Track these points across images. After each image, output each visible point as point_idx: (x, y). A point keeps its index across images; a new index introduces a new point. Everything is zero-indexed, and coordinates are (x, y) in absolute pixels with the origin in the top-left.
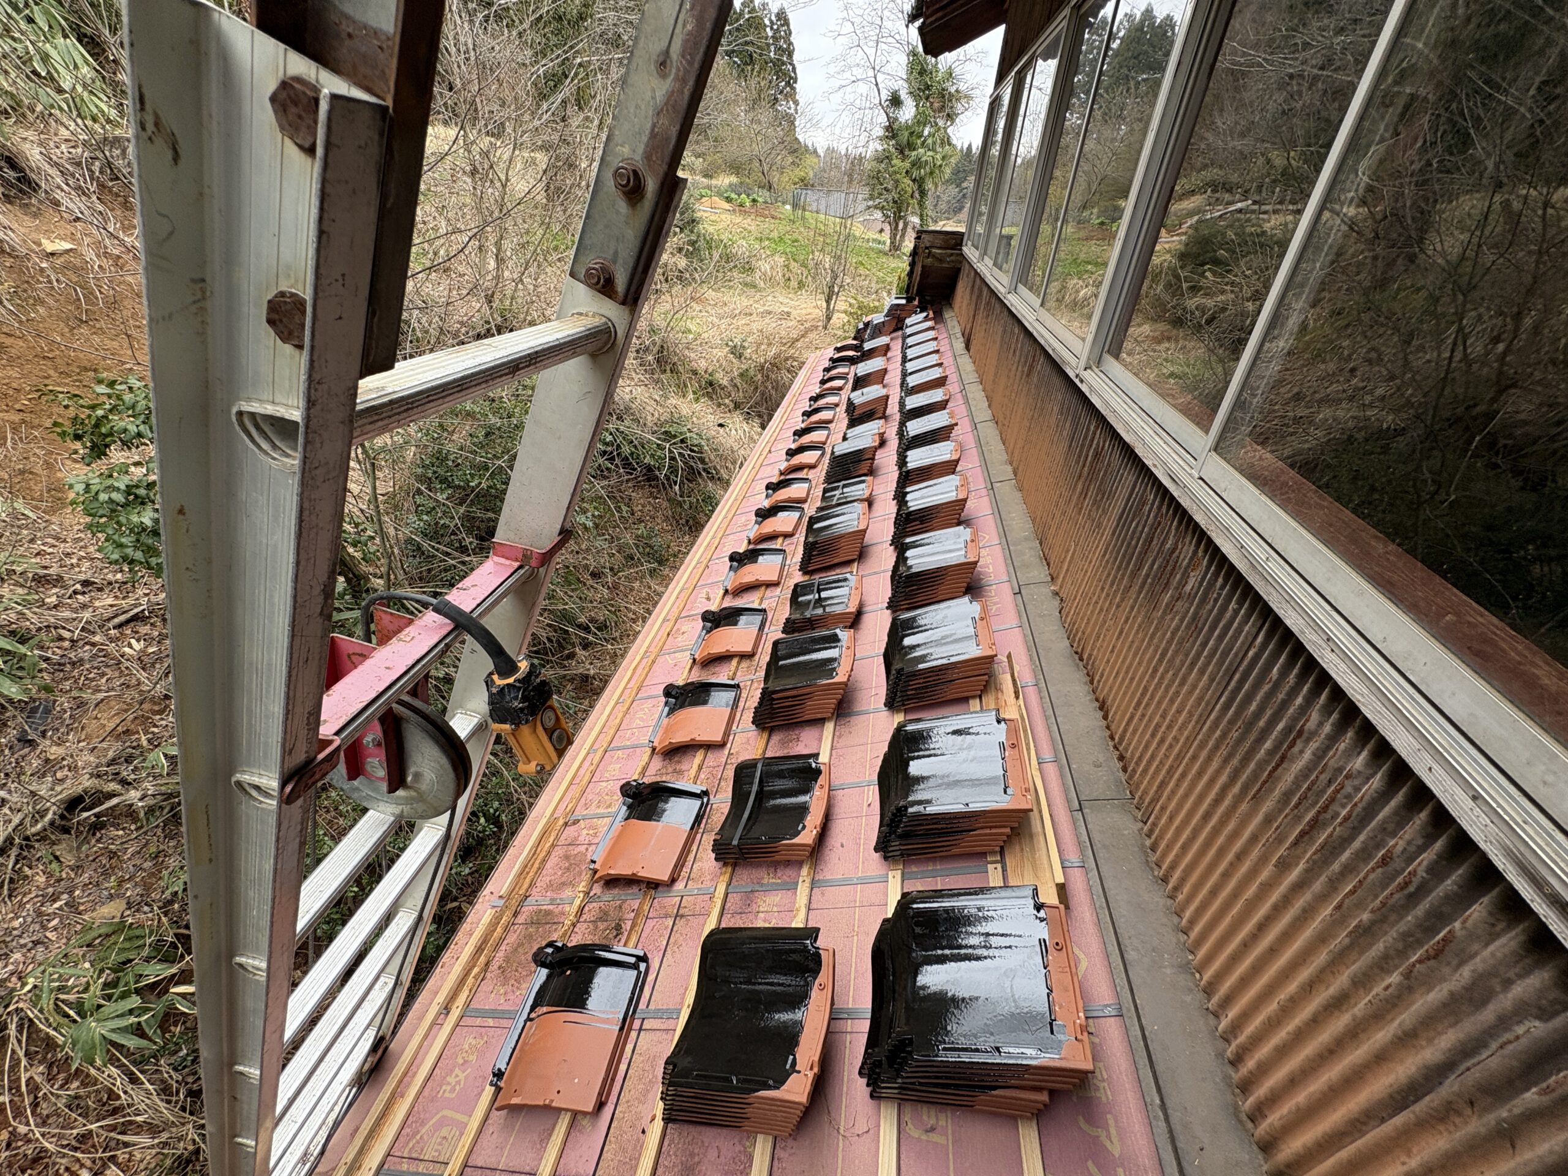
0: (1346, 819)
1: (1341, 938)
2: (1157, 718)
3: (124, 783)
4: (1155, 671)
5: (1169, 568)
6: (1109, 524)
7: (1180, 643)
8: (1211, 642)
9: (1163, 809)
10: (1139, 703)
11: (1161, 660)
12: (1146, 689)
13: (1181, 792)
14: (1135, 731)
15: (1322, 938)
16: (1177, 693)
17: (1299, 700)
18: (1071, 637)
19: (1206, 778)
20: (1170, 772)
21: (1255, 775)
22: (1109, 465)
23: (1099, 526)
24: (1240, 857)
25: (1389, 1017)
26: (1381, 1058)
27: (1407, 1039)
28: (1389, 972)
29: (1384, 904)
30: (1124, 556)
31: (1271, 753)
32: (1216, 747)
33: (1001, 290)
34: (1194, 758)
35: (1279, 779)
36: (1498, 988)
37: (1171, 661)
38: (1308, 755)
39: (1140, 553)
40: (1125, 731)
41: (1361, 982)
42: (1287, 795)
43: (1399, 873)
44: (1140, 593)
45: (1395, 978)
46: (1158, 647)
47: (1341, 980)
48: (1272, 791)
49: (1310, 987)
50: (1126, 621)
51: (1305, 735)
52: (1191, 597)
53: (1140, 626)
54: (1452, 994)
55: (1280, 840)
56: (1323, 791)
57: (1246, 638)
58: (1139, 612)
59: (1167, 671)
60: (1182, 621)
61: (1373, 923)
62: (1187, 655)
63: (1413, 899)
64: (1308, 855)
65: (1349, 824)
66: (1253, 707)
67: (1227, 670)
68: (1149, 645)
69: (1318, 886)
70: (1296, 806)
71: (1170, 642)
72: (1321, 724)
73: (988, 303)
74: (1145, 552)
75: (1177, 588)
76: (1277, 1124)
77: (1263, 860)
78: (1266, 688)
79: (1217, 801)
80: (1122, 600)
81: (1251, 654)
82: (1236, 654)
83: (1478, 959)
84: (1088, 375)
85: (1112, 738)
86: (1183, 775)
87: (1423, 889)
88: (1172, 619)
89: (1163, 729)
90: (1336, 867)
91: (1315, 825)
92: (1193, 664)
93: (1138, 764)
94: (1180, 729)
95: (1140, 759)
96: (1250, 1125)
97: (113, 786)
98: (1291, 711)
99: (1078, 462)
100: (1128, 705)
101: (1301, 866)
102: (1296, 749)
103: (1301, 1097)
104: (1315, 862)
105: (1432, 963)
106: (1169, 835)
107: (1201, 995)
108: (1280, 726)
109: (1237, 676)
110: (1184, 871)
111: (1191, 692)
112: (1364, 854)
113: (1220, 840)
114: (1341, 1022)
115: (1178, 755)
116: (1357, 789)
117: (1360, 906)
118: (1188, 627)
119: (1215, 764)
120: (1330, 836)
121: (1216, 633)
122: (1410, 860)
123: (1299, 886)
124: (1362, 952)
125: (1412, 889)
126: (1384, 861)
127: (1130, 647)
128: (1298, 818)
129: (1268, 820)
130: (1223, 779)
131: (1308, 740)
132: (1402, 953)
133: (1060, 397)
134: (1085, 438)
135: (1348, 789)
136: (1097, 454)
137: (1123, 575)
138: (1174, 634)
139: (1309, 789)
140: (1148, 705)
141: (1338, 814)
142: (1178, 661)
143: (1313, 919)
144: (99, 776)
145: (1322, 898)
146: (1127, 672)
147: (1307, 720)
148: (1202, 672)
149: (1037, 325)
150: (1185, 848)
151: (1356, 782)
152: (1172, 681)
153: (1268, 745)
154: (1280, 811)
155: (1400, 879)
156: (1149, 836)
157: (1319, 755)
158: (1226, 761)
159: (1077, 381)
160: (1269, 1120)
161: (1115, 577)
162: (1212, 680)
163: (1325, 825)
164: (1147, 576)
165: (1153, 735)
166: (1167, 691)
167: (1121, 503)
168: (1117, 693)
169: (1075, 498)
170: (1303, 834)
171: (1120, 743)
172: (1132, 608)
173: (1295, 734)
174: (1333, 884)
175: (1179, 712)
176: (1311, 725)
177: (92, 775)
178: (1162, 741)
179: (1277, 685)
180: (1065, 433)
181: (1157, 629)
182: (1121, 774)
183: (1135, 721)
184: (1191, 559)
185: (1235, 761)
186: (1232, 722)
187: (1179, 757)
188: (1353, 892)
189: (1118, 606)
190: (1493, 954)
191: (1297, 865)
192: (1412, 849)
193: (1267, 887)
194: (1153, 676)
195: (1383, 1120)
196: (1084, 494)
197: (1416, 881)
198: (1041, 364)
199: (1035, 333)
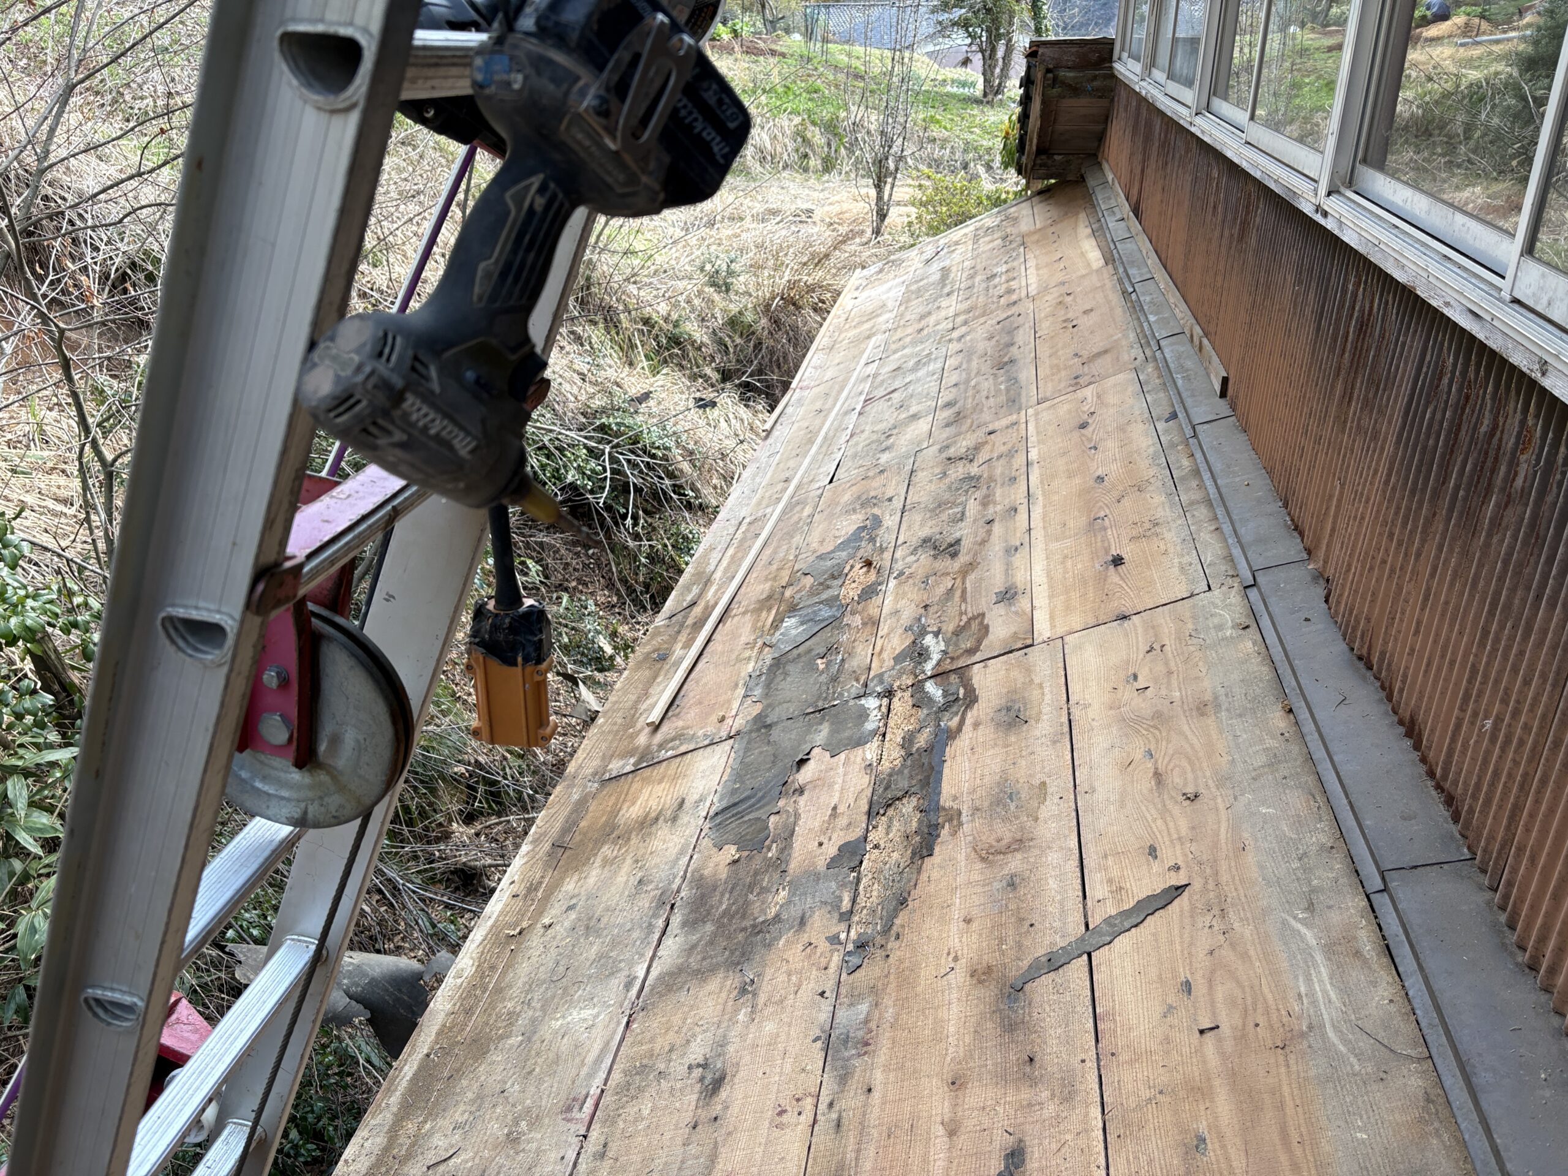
2: (1496, 709)
4: (1486, 633)
5: (1489, 464)
6: (1390, 428)
7: (1518, 573)
9: (1521, 850)
10: (1466, 697)
11: (1492, 613)
12: (1474, 672)
13: (1543, 809)
14: (1466, 744)
16: (1521, 653)
18: (1348, 633)
22: (1382, 336)
23: (1375, 437)
30: (1418, 470)
33: (1182, 114)
37: (1508, 606)
39: (1443, 456)
40: (1450, 752)
44: (1449, 519)
46: (1485, 593)
50: (1432, 575)
52: (1525, 493)
53: (1455, 572)
58: (1451, 550)
59: (1502, 627)
60: (1515, 538)
62: (1529, 588)
68: (1472, 596)
71: (1501, 579)
73: (1164, 144)
74: (1450, 450)
75: (1503, 490)
80: (1423, 541)
84: (1333, 203)
85: (1432, 774)
86: (1544, 782)
88: (1502, 540)
92: (1538, 598)
93: (1474, 797)
94: (1532, 708)
95: (1478, 786)
99: (1332, 350)
100: (1450, 712)
111: (1540, 644)
115: (1534, 748)
118: (1525, 543)
127: (1443, 615)
133: (1295, 255)
134: (1342, 302)
136: (1362, 322)
137: (1421, 502)
138: (1506, 563)
142: (1516, 603)
146: (1443, 656)
149: (1249, 153)
152: (1512, 638)
156: (1503, 908)
159: (1318, 218)
161: (1409, 509)
164: (1457, 488)
165: (1493, 737)
166: (1505, 658)
167: (1406, 388)
168: (1431, 698)
169: (1333, 410)
171: (1445, 776)
172: (1440, 549)
175: (1527, 683)
180: (1308, 311)
181: (1481, 565)
182: (1452, 826)
184: (1518, 435)
187: (1536, 753)
189: (1418, 555)
194: (1482, 644)
196: (1348, 396)
198: (1261, 214)
199: (1244, 165)
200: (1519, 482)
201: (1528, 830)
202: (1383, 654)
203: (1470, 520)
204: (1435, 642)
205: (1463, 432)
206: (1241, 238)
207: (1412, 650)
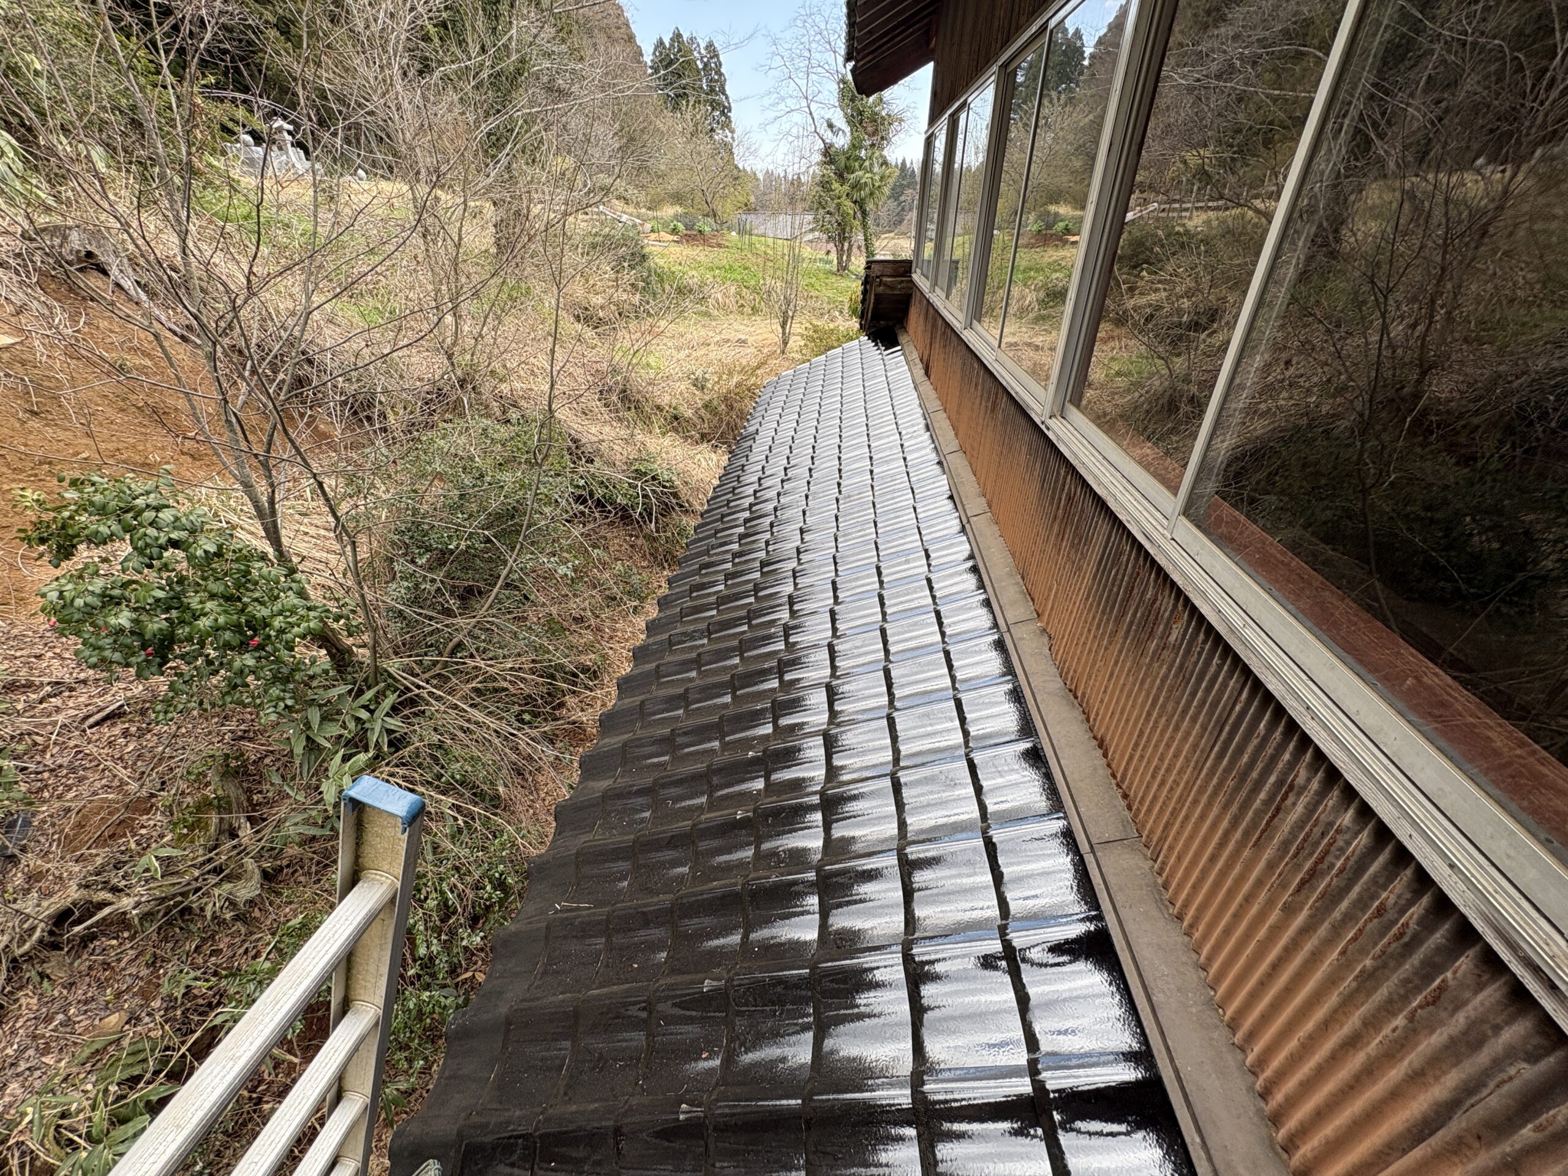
0: (1341, 871)
1: (1348, 982)
2: (1155, 762)
3: (115, 890)
4: (1149, 714)
5: (1152, 617)
6: (1090, 567)
7: (1170, 691)
8: (1200, 694)
9: (1171, 848)
10: (1137, 744)
11: (1153, 705)
12: (1141, 733)
13: (1186, 834)
14: (1136, 770)
15: (1332, 981)
16: (1172, 738)
17: (1287, 756)
18: (1063, 674)
19: (1208, 822)
20: (1174, 813)
21: (1254, 824)
22: (1082, 510)
23: (1080, 569)
24: (1248, 899)
25: (1399, 1056)
26: (1395, 1095)
27: (1417, 1078)
28: (1395, 1015)
29: (1383, 952)
30: (1107, 601)
31: (1267, 803)
32: (1215, 794)
33: (957, 326)
34: (1196, 802)
35: (1277, 828)
36: (1490, 1033)
37: (1164, 706)
38: (1300, 808)
39: (1123, 600)
40: (1126, 770)
41: (1372, 1023)
42: (1286, 845)
43: (1394, 922)
44: (1126, 638)
45: (1400, 1021)
46: (1149, 692)
47: (1353, 1022)
48: (1272, 838)
49: (1326, 1025)
50: (1116, 665)
51: (1296, 789)
52: (1176, 648)
53: (1130, 671)
54: (1451, 1038)
55: (1284, 886)
56: (1318, 843)
57: (1232, 692)
58: (1127, 656)
59: (1160, 716)
60: (1169, 670)
61: (1376, 969)
62: (1178, 703)
63: (1410, 948)
64: (1311, 902)
65: (1345, 875)
66: (1245, 758)
67: (1217, 721)
68: (1140, 689)
69: (1323, 931)
70: (1296, 855)
71: (1160, 689)
72: (1309, 780)
73: (944, 333)
74: (1127, 599)
75: (1162, 638)
76: (1309, 1155)
77: (1270, 903)
78: (1255, 742)
79: (1222, 844)
80: (1110, 643)
81: (1238, 708)
82: (1224, 708)
83: (1470, 1007)
84: (1051, 423)
85: (1114, 776)
86: (1187, 818)
87: (1416, 941)
88: (1160, 667)
89: (1162, 772)
90: (1337, 914)
91: (1313, 875)
92: (1185, 712)
94: (1179, 773)
96: (1285, 1156)
97: (105, 895)
98: (1280, 765)
99: (1051, 504)
100: (1126, 746)
101: (1305, 912)
102: (1289, 802)
103: (1329, 1130)
104: (1317, 909)
105: (1431, 1008)
106: (1179, 875)
107: (1226, 1031)
108: (1272, 779)
109: (1227, 728)
110: (1197, 910)
111: (1185, 738)
112: (1361, 904)
113: (1229, 882)
114: (1357, 1060)
115: (1180, 797)
116: (1348, 843)
117: (1363, 952)
118: (1176, 676)
119: (1215, 810)
120: (1329, 885)
121: (1204, 685)
122: (1402, 912)
123: (1306, 930)
124: (1369, 995)
125: (1406, 939)
126: (1380, 912)
127: (1122, 690)
128: (1298, 867)
129: (1271, 866)
130: (1225, 824)
131: (1299, 794)
132: (1405, 999)
133: (1027, 438)
134: (1057, 481)
135: (1340, 843)
136: (1070, 499)
137: (1108, 620)
138: (1163, 681)
139: (1304, 840)
140: (1145, 747)
141: (1332, 865)
142: (1169, 708)
143: (1322, 962)
144: (87, 887)
145: (1329, 942)
146: (1122, 713)
147: (1296, 776)
148: (1194, 720)
149: (996, 365)
150: (1196, 888)
151: (1347, 837)
152: (1167, 727)
153: (1262, 795)
154: (1282, 858)
155: (1395, 930)
156: (1160, 874)
157: (1311, 809)
158: (1226, 807)
159: (1043, 427)
160: (1301, 1152)
161: (1101, 620)
162: (1204, 728)
163: (1324, 874)
164: (1131, 623)
165: (1153, 777)
166: (1162, 735)
167: (1098, 549)
168: (1114, 733)
170: (1303, 883)
171: (1123, 781)
172: (1120, 652)
173: (1286, 789)
174: (1337, 931)
175: (1176, 756)
176: (1301, 779)
177: (80, 886)
178: (1163, 783)
179: (1265, 740)
180: (1036, 473)
182: (1127, 812)
183: (1135, 761)
184: (1172, 612)
185: (1234, 808)
186: (1228, 770)
187: (1181, 800)
188: (1355, 939)
189: (1106, 649)
190: (1482, 1004)
191: (1301, 909)
192: (1402, 902)
193: (1276, 930)
194: (1147, 720)
195: (1405, 1152)
196: (1061, 535)
197: (1409, 933)
199: (996, 373)
200: (1172, 638)
201: (1176, 839)
202: (1084, 694)
203: (1140, 645)
204: (1117, 703)
205: (1135, 591)
206: (993, 410)
207: (1102, 701)
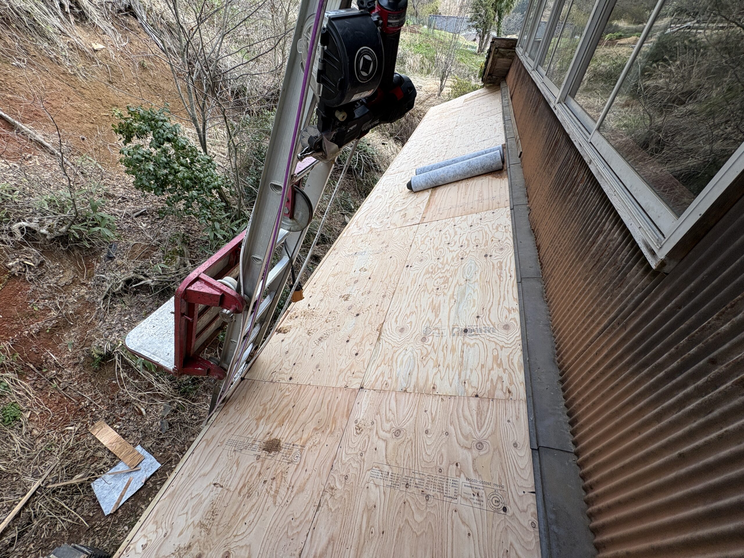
1: (597, 293)
3: (145, 276)
5: (573, 185)
6: (555, 172)
7: (571, 213)
8: (581, 208)
9: (552, 276)
10: (551, 242)
11: (563, 222)
12: (555, 235)
13: (559, 268)
14: (548, 252)
16: (566, 232)
17: (604, 220)
18: (531, 224)
19: (568, 260)
20: (557, 263)
21: (584, 252)
23: (551, 174)
24: (573, 283)
26: (598, 325)
27: (607, 314)
29: (611, 277)
30: (558, 184)
31: (591, 243)
32: (575, 247)
33: (529, 69)
34: (566, 254)
35: (591, 250)
36: (634, 288)
38: (602, 238)
40: (544, 254)
42: (592, 255)
43: (618, 266)
44: (560, 198)
45: (608, 298)
46: (563, 217)
47: (594, 306)
48: (588, 255)
51: (603, 232)
52: (578, 193)
54: (622, 295)
55: (586, 272)
57: (593, 202)
58: (559, 205)
59: (564, 225)
61: (607, 285)
63: (619, 272)
65: (608, 257)
66: (590, 227)
67: (584, 217)
69: (594, 282)
70: (594, 258)
71: (567, 214)
72: (608, 226)
73: (523, 78)
74: (565, 180)
75: (574, 192)
77: (580, 280)
78: (595, 219)
80: (554, 202)
81: (593, 208)
82: (588, 211)
83: (631, 282)
84: (557, 106)
85: (539, 258)
86: (561, 262)
87: (623, 268)
88: (570, 204)
89: (558, 248)
90: (601, 272)
91: (598, 261)
92: (573, 219)
93: (546, 264)
94: (563, 246)
95: (548, 262)
96: (558, 364)
97: (142, 277)
98: (601, 225)
99: (548, 149)
100: (547, 244)
101: (591, 277)
102: (599, 238)
104: (595, 274)
105: (619, 289)
106: (552, 285)
108: (596, 231)
109: (587, 218)
110: (555, 295)
111: (570, 231)
112: (610, 265)
113: (568, 280)
114: (591, 319)
116: (614, 244)
117: (605, 281)
118: (574, 206)
119: (572, 254)
120: (602, 263)
121: (583, 205)
122: (622, 260)
123: (589, 284)
125: (620, 269)
127: (552, 222)
128: (594, 261)
129: (585, 266)
130: (574, 258)
133: (546, 119)
134: (553, 137)
136: (556, 142)
137: (556, 192)
138: (569, 210)
142: (568, 220)
143: (590, 292)
144: (136, 273)
146: (549, 232)
147: (605, 226)
148: (575, 221)
149: (542, 85)
150: (556, 287)
152: (565, 228)
153: (590, 240)
154: (589, 261)
156: (545, 288)
158: (576, 251)
159: (554, 109)
160: (564, 358)
161: (553, 194)
165: (554, 251)
166: (562, 233)
167: (561, 163)
168: (544, 241)
169: (544, 165)
171: (542, 259)
175: (565, 238)
179: (599, 216)
180: (545, 136)
181: (564, 210)
182: (540, 271)
183: (549, 248)
184: (582, 178)
185: (579, 250)
186: (581, 237)
187: (561, 256)
188: (604, 278)
189: (552, 205)
190: (635, 279)
192: (624, 256)
193: (581, 286)
194: (558, 230)
196: (548, 162)
198: (542, 106)
199: (541, 89)
200: (578, 190)
201: (555, 273)
202: (537, 229)
203: (565, 199)
204: (549, 228)
205: (570, 175)
206: (535, 112)
207: (544, 229)
